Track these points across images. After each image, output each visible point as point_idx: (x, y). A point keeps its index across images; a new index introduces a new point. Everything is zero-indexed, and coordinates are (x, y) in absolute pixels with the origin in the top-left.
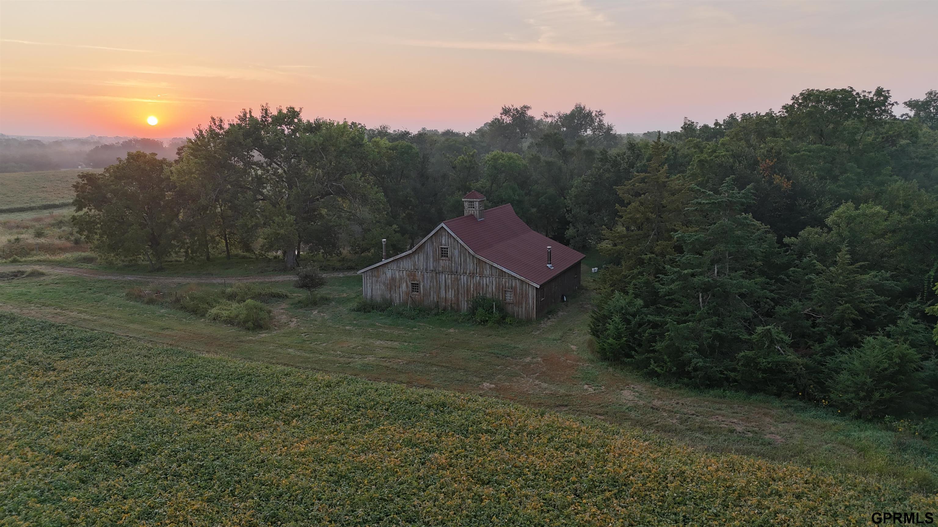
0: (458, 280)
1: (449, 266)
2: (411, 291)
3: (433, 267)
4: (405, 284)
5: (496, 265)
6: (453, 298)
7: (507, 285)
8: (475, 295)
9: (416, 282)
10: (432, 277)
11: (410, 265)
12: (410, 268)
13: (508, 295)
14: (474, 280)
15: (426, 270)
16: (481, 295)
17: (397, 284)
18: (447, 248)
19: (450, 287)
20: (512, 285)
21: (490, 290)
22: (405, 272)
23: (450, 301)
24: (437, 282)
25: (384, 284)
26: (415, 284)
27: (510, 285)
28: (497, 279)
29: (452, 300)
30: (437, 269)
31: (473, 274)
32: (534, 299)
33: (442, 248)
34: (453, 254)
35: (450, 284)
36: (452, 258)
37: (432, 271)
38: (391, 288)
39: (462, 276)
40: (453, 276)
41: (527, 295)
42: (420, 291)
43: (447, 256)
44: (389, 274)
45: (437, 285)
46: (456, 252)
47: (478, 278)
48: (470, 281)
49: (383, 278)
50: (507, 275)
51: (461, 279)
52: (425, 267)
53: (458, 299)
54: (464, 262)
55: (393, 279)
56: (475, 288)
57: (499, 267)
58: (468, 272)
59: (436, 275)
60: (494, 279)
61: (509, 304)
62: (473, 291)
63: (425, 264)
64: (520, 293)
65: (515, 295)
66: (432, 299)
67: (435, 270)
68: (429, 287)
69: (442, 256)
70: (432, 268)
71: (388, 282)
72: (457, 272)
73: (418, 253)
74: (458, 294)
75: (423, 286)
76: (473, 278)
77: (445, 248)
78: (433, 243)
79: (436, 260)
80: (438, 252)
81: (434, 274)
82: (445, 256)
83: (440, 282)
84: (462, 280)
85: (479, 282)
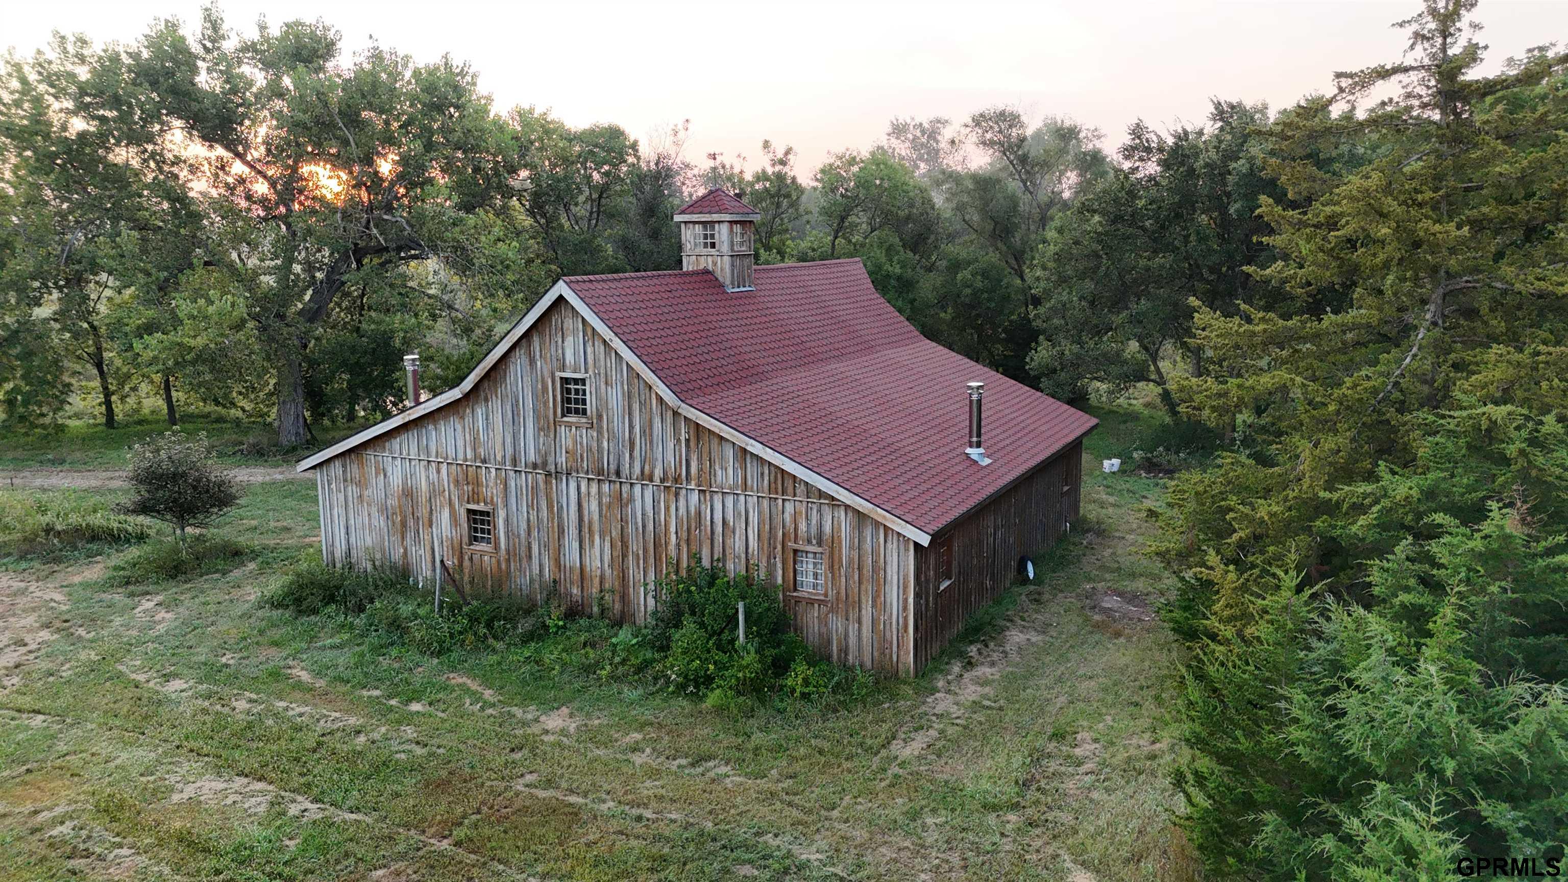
0: (622, 502)
1: (589, 449)
2: (466, 539)
3: (537, 450)
4: (446, 513)
5: (755, 448)
6: (608, 572)
7: (803, 527)
8: (684, 564)
9: (481, 507)
10: (535, 488)
11: (460, 443)
12: (461, 456)
13: (807, 567)
14: (682, 502)
15: (515, 462)
16: (706, 563)
17: (423, 512)
18: (583, 381)
19: (596, 527)
20: (820, 526)
21: (739, 545)
22: (444, 467)
23: (596, 581)
24: (550, 506)
25: (383, 509)
26: (482, 513)
27: (814, 531)
28: (765, 503)
29: (602, 578)
30: (551, 459)
31: (677, 480)
32: (905, 587)
33: (565, 381)
34: (603, 403)
35: (596, 517)
36: (600, 417)
37: (535, 466)
38: (404, 524)
39: (637, 489)
40: (606, 487)
41: (879, 570)
42: (497, 540)
43: (584, 412)
44: (396, 474)
45: (550, 519)
46: (615, 397)
47: (694, 497)
48: (667, 509)
49: (375, 489)
50: (801, 489)
51: (631, 499)
52: (510, 451)
53: (623, 578)
54: (643, 432)
55: (408, 493)
56: (684, 535)
57: (768, 454)
58: (658, 473)
59: (547, 482)
60: (753, 501)
61: (811, 602)
62: (678, 545)
63: (509, 440)
64: (850, 561)
65: (832, 567)
66: (536, 571)
67: (545, 464)
68: (523, 526)
69: (569, 411)
70: (532, 457)
71: (395, 502)
72: (618, 474)
73: (486, 400)
74: (624, 556)
75: (507, 520)
76: (677, 495)
77: (576, 381)
78: (532, 362)
79: (547, 427)
80: (553, 395)
81: (541, 478)
82: (577, 411)
83: (560, 508)
84: (638, 504)
85: (699, 514)
